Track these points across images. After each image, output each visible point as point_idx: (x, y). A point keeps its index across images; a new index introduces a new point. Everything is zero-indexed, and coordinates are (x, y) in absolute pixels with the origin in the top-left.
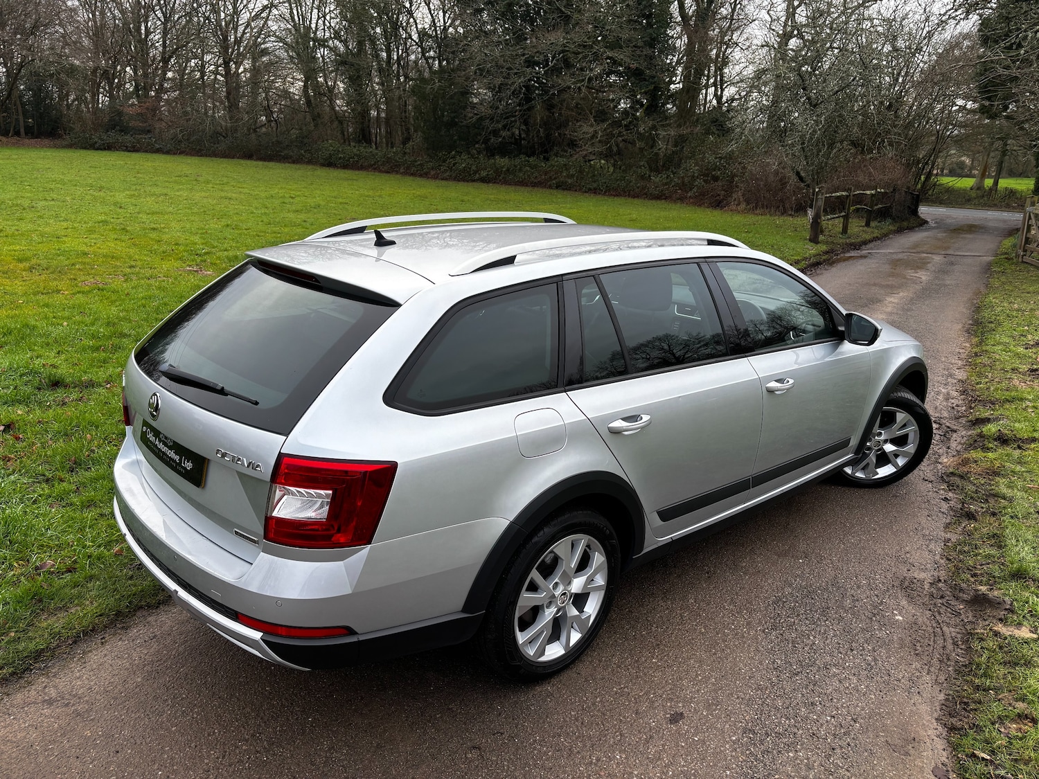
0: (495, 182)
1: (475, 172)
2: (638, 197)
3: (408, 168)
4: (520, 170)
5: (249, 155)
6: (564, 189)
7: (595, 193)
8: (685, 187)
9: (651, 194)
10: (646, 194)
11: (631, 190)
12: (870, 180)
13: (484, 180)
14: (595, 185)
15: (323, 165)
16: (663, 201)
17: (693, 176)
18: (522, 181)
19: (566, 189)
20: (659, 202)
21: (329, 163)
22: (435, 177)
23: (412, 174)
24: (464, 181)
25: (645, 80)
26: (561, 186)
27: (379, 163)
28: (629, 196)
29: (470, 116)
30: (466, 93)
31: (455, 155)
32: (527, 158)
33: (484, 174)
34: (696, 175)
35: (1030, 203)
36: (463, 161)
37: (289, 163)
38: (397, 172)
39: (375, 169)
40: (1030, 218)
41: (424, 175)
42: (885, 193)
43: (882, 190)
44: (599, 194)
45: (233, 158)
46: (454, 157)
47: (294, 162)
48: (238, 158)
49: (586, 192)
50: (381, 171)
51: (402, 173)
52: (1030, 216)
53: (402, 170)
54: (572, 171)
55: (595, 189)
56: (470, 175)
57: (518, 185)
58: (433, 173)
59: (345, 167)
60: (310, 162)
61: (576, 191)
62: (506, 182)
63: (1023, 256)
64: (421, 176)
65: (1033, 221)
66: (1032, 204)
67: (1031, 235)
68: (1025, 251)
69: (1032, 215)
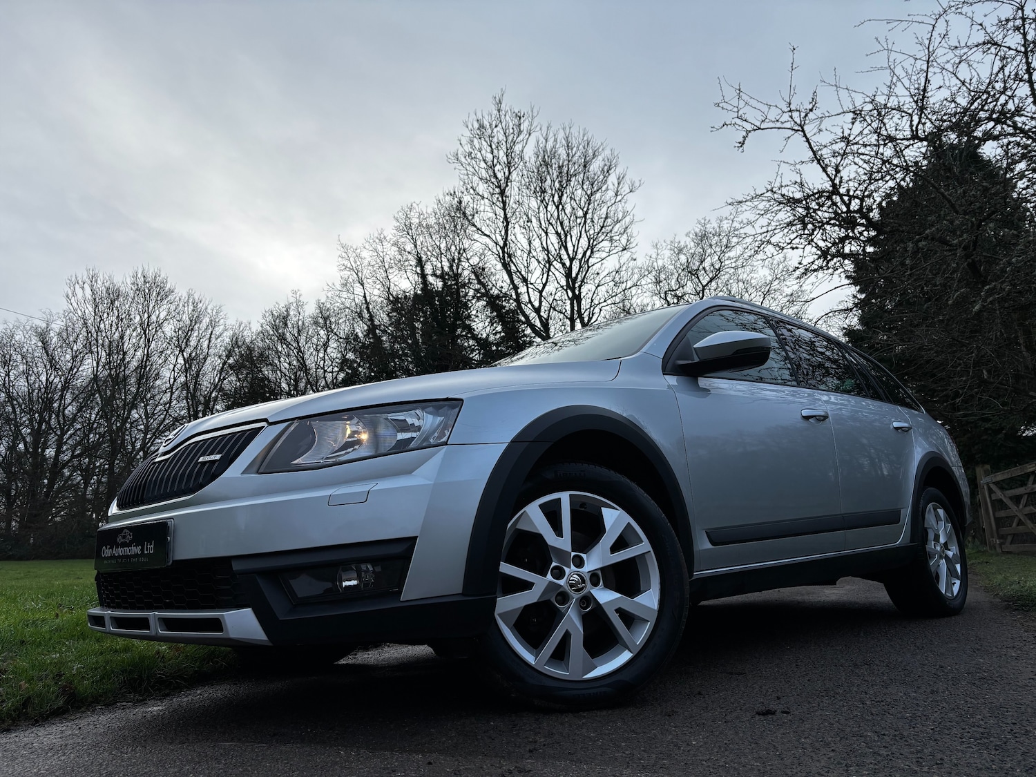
52: (990, 488)
65: (999, 494)
66: (987, 473)
67: (1002, 514)
68: (1001, 537)
69: (992, 486)
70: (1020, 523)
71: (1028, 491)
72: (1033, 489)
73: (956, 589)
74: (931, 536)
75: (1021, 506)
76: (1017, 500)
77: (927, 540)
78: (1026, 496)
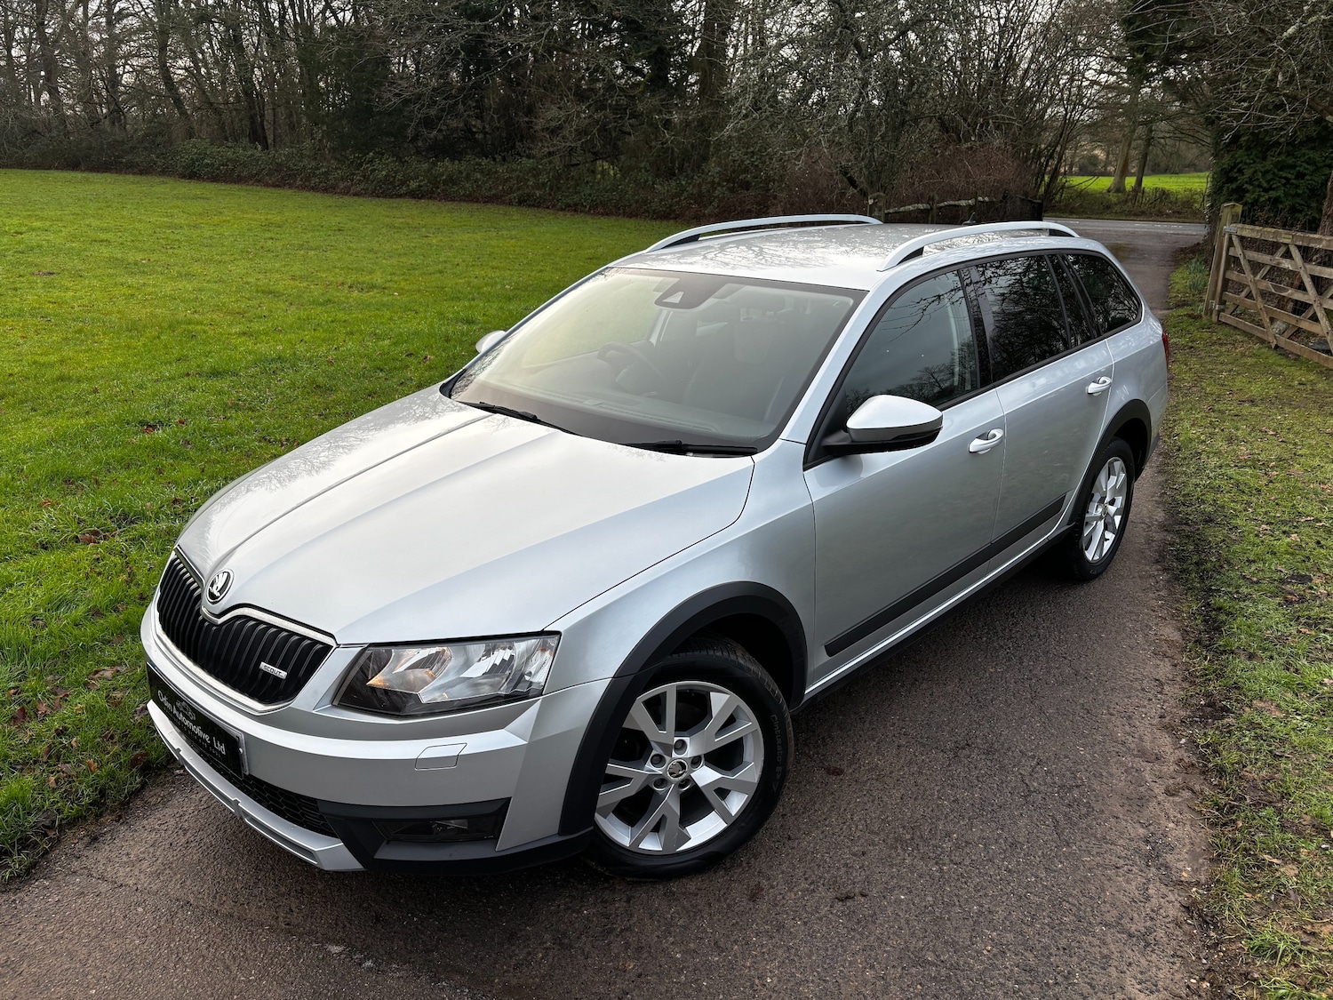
0: (431, 198)
1: (403, 183)
2: (636, 216)
3: (308, 179)
4: (468, 178)
5: (73, 165)
6: (529, 206)
7: (575, 211)
8: (701, 199)
9: (655, 210)
10: (648, 211)
11: (626, 206)
12: (968, 183)
13: (416, 195)
14: (576, 198)
15: (183, 176)
16: (672, 221)
17: (713, 182)
18: (470, 195)
19: (534, 206)
20: (665, 222)
21: (192, 174)
22: (346, 192)
23: (314, 189)
24: (385, 197)
25: (646, 38)
26: (526, 202)
27: (265, 172)
28: (624, 214)
29: (390, 99)
30: (384, 62)
31: (373, 158)
32: (477, 160)
33: (413, 185)
34: (717, 180)
35: (1229, 217)
36: (384, 167)
37: (134, 174)
38: (291, 186)
39: (259, 181)
40: (1231, 244)
41: (329, 189)
42: (992, 202)
43: (987, 199)
44: (581, 212)
45: (49, 168)
46: (371, 161)
47: (141, 173)
48: (57, 168)
49: (562, 209)
50: (267, 185)
51: (297, 187)
52: (1230, 239)
53: (299, 182)
54: (543, 178)
55: (576, 205)
56: (395, 187)
57: (465, 201)
58: (342, 185)
59: (214, 179)
60: (166, 172)
61: (548, 208)
62: (449, 197)
63: (1219, 312)
64: (325, 190)
65: (1237, 251)
66: (1234, 220)
67: (1233, 275)
68: (1222, 302)
69: (1234, 238)
70: (1249, 296)
71: (1273, 263)
72: (1279, 263)
73: (1107, 545)
74: (1097, 497)
75: (1258, 277)
76: (1256, 267)
77: (1091, 501)
78: (1268, 268)
